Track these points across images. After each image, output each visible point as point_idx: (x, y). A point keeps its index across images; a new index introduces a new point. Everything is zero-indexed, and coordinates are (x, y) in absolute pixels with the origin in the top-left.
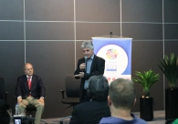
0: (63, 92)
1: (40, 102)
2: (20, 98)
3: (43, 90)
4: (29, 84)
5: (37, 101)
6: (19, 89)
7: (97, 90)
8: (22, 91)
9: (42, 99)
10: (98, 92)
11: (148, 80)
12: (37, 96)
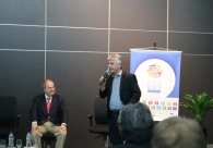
0: (91, 118)
1: (61, 130)
2: (34, 124)
3: (65, 114)
4: (48, 106)
5: (57, 128)
6: (35, 112)
7: (135, 125)
8: (38, 115)
9: (64, 125)
10: (137, 129)
11: (201, 105)
12: (58, 122)
